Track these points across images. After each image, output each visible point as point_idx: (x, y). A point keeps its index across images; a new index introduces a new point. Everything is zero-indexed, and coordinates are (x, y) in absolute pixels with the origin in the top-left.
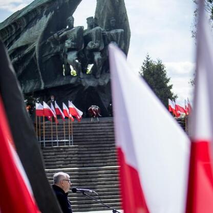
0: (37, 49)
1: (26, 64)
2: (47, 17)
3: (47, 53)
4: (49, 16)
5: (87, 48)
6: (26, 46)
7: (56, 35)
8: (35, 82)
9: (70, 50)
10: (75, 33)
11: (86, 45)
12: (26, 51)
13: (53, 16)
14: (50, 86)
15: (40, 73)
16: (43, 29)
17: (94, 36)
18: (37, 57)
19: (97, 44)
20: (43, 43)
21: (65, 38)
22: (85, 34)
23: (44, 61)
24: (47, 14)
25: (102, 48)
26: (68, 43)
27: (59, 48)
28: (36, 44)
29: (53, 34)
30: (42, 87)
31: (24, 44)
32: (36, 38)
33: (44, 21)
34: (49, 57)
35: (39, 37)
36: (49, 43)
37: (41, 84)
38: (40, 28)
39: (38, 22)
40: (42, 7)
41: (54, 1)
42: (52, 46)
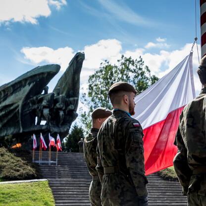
0: (20, 106)
1: (10, 117)
2: (29, 86)
3: (27, 109)
4: (31, 85)
5: (55, 107)
6: (12, 105)
7: (35, 98)
8: (15, 128)
9: (45, 107)
10: (49, 96)
11: (55, 105)
12: (12, 108)
13: (34, 85)
14: (26, 130)
15: (20, 122)
16: (26, 93)
17: (60, 100)
18: (20, 111)
19: (62, 106)
20: (25, 102)
21: (42, 100)
22: (55, 98)
23: (24, 114)
24: (29, 84)
25: (64, 108)
26: (44, 103)
27: (36, 106)
28: (20, 103)
29: (32, 97)
30: (21, 131)
31: (11, 103)
32: (21, 99)
33: (27, 88)
34: (28, 112)
35: (23, 99)
36: (29, 103)
37: (20, 129)
38: (24, 92)
39: (23, 90)
40: (26, 80)
41: (35, 76)
42: (31, 105)
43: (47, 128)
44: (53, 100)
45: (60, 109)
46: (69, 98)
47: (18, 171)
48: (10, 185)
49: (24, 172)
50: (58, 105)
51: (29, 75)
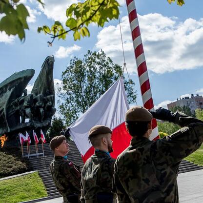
0: (5, 109)
2: (10, 91)
3: (11, 112)
4: (12, 90)
5: (35, 106)
7: (16, 100)
8: (3, 129)
9: (26, 107)
10: (29, 97)
11: (35, 104)
13: (14, 90)
14: (14, 129)
16: (8, 97)
17: (39, 99)
18: (5, 114)
19: (41, 104)
20: (8, 106)
21: (23, 101)
22: (34, 98)
23: (9, 116)
24: (10, 89)
25: (43, 105)
26: (25, 104)
28: (4, 107)
30: (9, 131)
32: (4, 103)
33: (9, 93)
35: (6, 103)
36: (12, 106)
37: (8, 129)
38: (6, 97)
39: (5, 95)
40: (6, 86)
41: (14, 81)
42: (14, 107)
43: (31, 125)
44: (33, 100)
45: (40, 107)
46: (46, 96)
47: (11, 167)
48: (6, 181)
49: (16, 167)
50: (37, 104)
51: (8, 81)
